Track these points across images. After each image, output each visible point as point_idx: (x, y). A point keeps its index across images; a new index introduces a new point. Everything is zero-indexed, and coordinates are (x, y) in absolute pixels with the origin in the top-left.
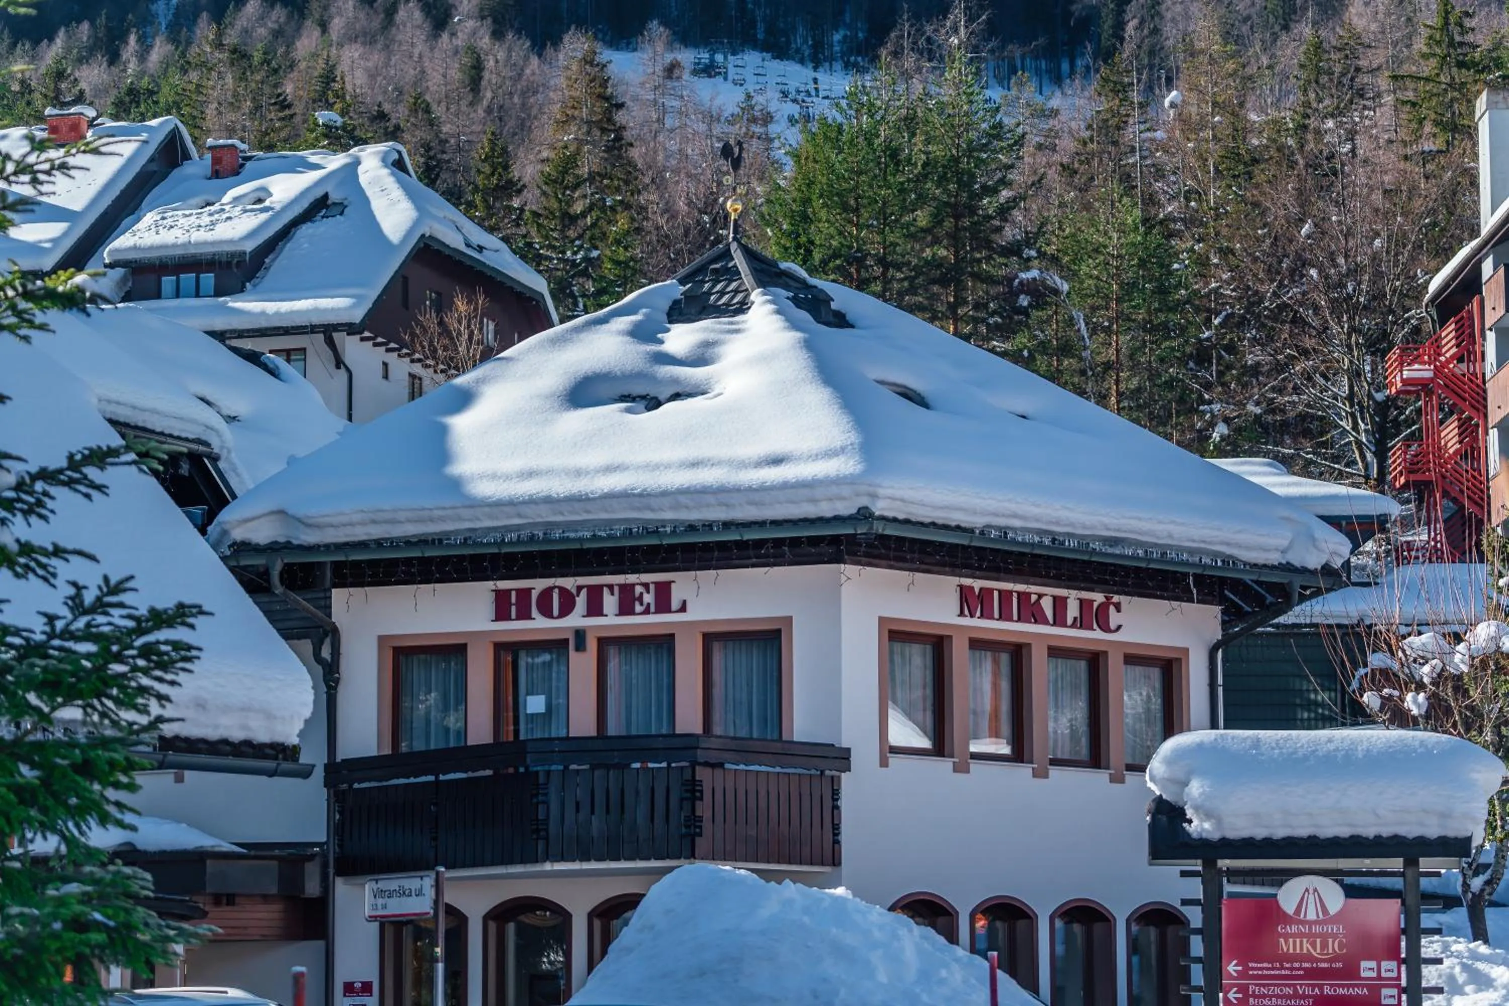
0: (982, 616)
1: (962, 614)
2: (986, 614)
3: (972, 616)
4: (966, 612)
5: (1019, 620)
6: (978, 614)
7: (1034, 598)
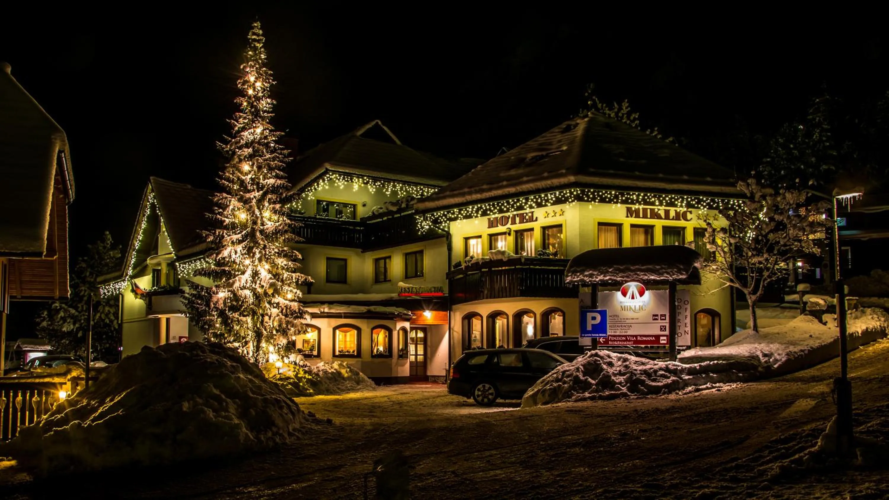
0: (635, 217)
1: (627, 217)
2: (638, 216)
3: (631, 216)
4: (629, 215)
5: (651, 218)
6: (634, 215)
7: (656, 210)
